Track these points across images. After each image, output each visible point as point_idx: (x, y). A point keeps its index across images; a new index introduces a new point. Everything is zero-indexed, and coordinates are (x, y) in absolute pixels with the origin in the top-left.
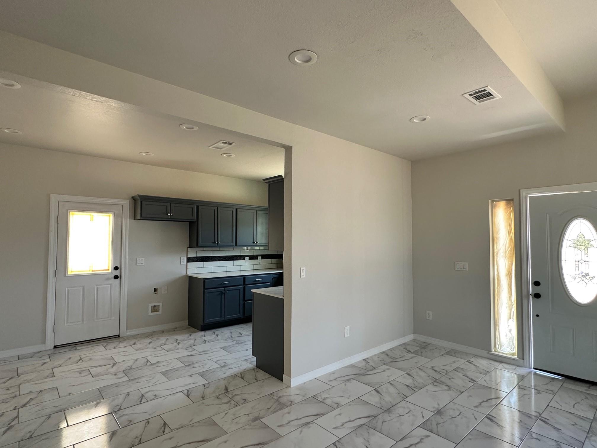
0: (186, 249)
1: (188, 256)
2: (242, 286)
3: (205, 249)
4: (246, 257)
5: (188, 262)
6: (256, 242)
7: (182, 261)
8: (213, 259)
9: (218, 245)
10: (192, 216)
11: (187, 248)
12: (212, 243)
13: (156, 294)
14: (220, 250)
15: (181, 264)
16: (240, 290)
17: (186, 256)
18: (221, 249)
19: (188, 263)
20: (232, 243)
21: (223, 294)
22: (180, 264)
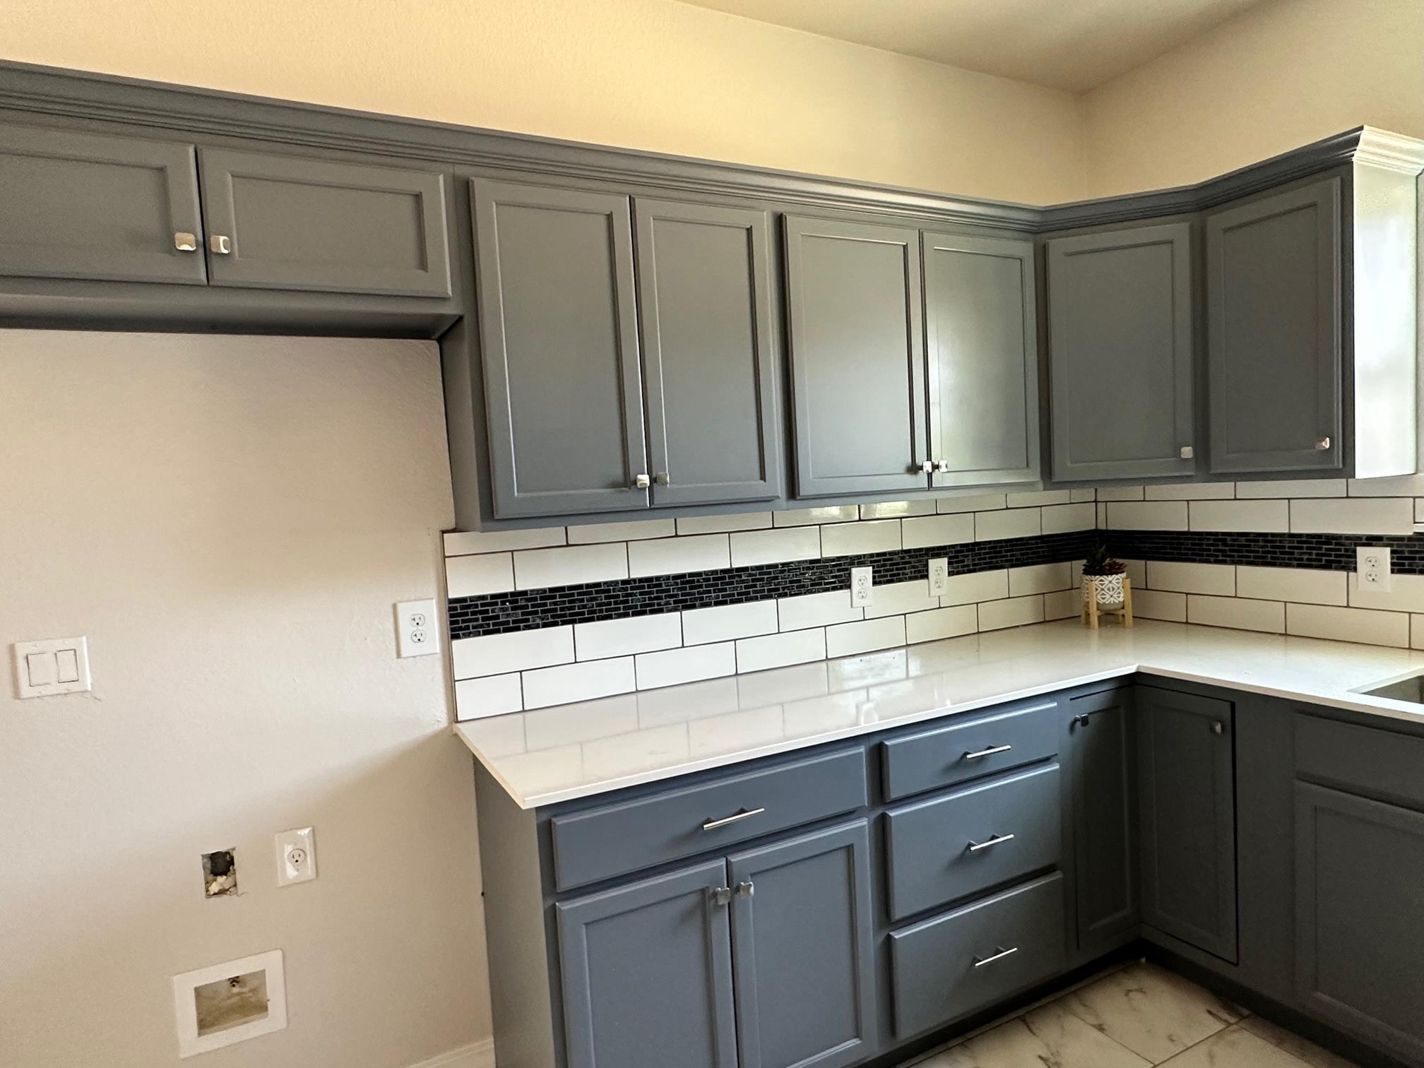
0: (429, 543)
1: (452, 596)
2: (864, 822)
3: (578, 532)
4: (856, 572)
5: (455, 637)
6: (928, 466)
7: (406, 628)
8: (638, 599)
9: (659, 501)
10: (423, 265)
11: (438, 534)
12: (614, 485)
13: (222, 892)
14: (679, 534)
15: (404, 654)
16: (849, 849)
17: (432, 590)
18: (688, 524)
19: (455, 643)
20: (763, 477)
21: (719, 908)
22: (399, 655)
